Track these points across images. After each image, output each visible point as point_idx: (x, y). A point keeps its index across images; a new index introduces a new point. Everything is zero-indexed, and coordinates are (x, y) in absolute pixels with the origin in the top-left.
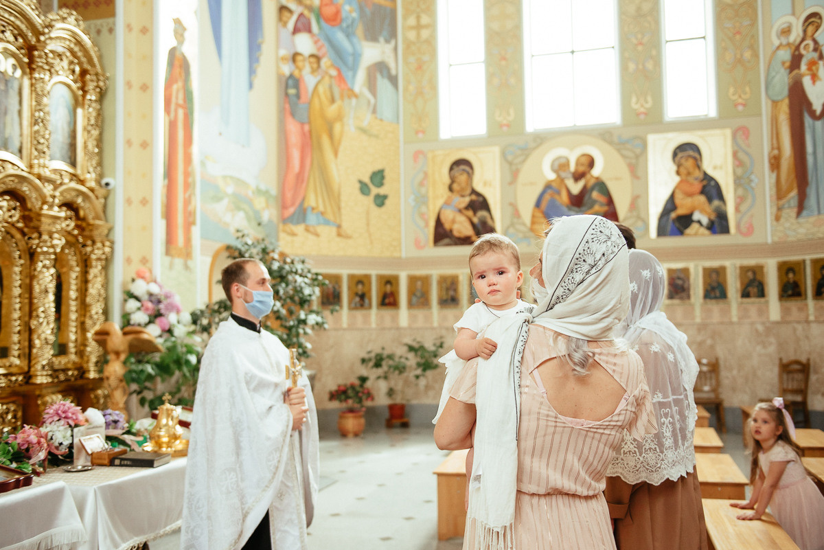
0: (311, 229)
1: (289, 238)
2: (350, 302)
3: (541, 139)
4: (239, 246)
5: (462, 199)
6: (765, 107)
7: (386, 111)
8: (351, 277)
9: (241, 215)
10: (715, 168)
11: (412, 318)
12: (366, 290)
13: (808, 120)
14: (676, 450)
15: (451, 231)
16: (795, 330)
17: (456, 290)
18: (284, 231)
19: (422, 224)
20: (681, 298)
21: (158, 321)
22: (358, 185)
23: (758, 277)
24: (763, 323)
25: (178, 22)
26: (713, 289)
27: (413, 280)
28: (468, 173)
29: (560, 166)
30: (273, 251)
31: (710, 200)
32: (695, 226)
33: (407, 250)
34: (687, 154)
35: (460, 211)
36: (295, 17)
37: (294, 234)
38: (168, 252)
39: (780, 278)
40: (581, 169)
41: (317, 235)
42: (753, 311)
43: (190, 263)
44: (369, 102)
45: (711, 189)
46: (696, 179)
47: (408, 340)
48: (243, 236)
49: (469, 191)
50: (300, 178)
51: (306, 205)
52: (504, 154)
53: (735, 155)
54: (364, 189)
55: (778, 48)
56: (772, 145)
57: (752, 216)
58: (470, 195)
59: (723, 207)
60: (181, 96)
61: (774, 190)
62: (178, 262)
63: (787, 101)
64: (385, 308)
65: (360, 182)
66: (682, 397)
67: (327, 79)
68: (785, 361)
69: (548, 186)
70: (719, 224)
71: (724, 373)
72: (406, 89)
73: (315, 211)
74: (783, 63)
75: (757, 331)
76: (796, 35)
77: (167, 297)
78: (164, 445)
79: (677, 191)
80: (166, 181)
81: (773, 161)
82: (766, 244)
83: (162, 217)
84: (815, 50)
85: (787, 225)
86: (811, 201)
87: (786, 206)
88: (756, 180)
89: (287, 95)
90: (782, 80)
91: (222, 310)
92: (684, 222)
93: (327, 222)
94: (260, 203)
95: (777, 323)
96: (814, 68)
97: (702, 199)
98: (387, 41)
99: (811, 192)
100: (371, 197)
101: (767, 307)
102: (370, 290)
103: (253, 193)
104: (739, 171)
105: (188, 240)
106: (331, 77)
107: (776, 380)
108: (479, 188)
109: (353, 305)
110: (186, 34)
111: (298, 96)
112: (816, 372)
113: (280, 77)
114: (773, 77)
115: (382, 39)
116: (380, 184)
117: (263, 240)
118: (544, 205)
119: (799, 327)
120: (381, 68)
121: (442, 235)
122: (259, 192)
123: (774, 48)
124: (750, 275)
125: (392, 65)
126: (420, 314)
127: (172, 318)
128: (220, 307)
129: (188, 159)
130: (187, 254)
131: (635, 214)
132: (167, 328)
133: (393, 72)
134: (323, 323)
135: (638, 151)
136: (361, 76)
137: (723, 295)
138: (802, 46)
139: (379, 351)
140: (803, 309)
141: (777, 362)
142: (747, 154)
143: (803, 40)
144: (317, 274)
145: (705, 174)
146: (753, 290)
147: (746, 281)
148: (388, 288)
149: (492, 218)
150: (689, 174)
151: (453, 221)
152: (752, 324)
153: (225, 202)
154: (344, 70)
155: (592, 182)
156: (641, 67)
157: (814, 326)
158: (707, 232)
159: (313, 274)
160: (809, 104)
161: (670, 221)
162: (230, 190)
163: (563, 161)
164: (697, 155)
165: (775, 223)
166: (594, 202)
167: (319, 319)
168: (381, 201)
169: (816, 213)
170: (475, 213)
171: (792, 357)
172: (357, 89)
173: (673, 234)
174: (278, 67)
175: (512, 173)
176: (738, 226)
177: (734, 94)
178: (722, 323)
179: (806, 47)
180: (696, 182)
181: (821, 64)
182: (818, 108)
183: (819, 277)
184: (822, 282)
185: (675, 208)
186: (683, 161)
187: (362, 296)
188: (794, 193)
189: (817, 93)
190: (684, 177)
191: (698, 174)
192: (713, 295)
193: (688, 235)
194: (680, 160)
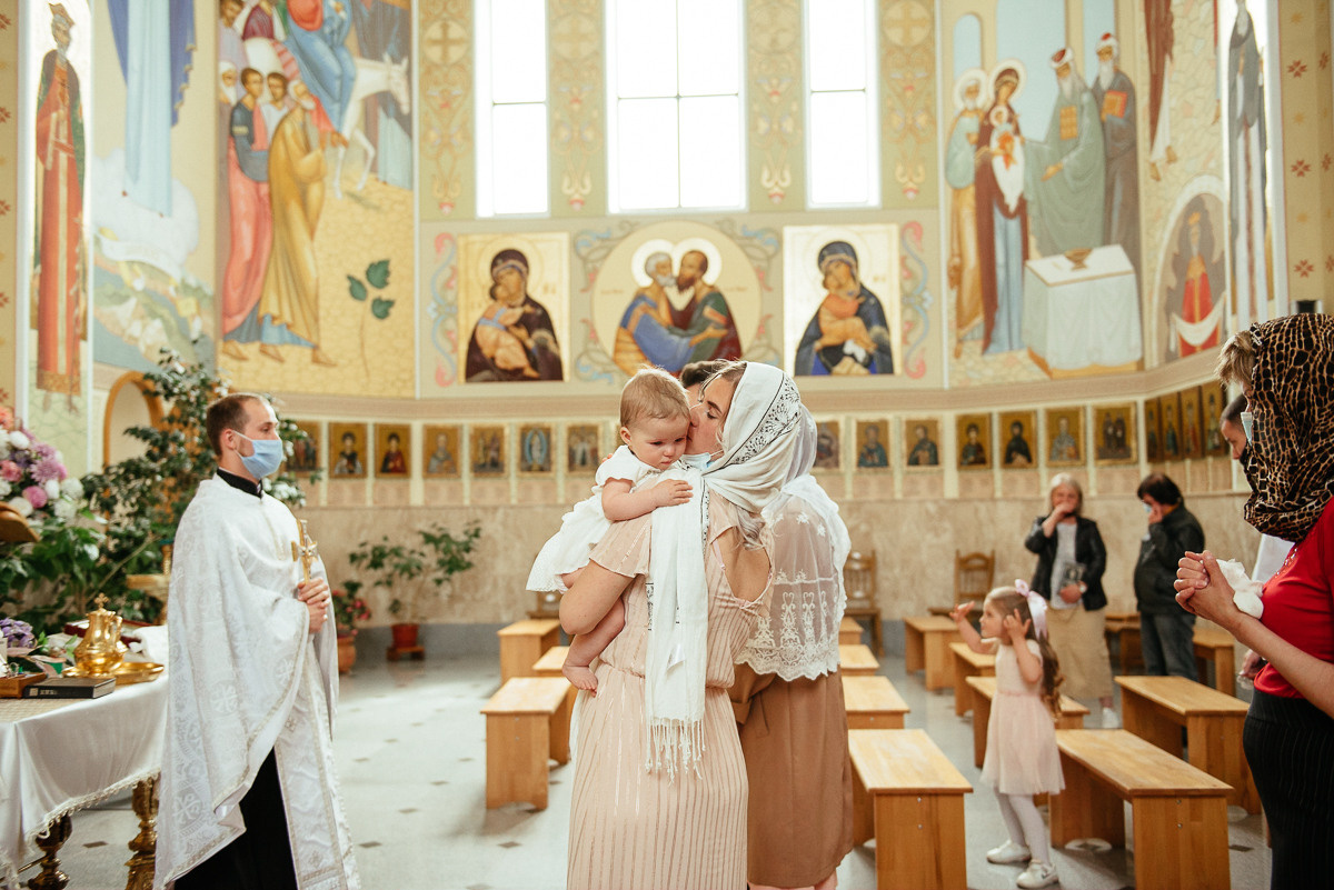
0: (271, 350)
1: (234, 364)
2: (332, 466)
3: (631, 226)
4: (165, 375)
5: (510, 311)
7: (393, 170)
8: (334, 427)
9: (158, 324)
10: (876, 279)
11: (430, 492)
12: (356, 448)
13: (999, 218)
14: (817, 642)
15: (493, 359)
16: (976, 511)
17: (499, 450)
18: (226, 352)
19: (448, 347)
20: (827, 466)
21: (26, 492)
22: (347, 284)
23: (931, 436)
24: (936, 502)
25: (58, 11)
26: (870, 452)
27: (432, 433)
28: (520, 272)
29: (658, 267)
30: (219, 384)
31: (868, 325)
32: (847, 361)
33: (423, 388)
34: (837, 256)
35: (507, 329)
36: (246, 12)
37: (242, 358)
38: (41, 382)
39: (960, 438)
40: (689, 272)
41: (281, 360)
42: (923, 484)
43: (75, 400)
44: (366, 153)
45: (869, 310)
46: (850, 294)
47: (424, 526)
48: (170, 360)
49: (521, 299)
50: (252, 268)
51: (262, 313)
52: (574, 246)
53: (903, 261)
54: (356, 289)
55: (962, 114)
56: (952, 249)
57: (924, 350)
58: (523, 305)
59: (886, 336)
60: (64, 131)
61: (954, 313)
62: (58, 398)
63: (972, 190)
64: (386, 475)
65: (350, 278)
66: (831, 579)
67: (298, 113)
68: (964, 554)
69: (640, 297)
70: (879, 361)
71: (882, 572)
72: (424, 137)
73: (277, 322)
74: (968, 135)
75: (927, 512)
76: (985, 98)
77: (42, 454)
78: (98, 669)
79: (823, 310)
80: (39, 268)
81: (952, 273)
82: (942, 390)
83: (32, 327)
84: (1010, 120)
85: (970, 364)
86: (1001, 331)
87: (969, 337)
88: (930, 300)
89: (232, 134)
90: (967, 159)
91: (132, 476)
92: (833, 355)
93: (296, 341)
94: (187, 306)
95: (954, 501)
97: (858, 323)
98: (396, 61)
99: (1001, 317)
100: (369, 303)
101: (942, 478)
102: (364, 448)
103: (176, 289)
104: (908, 285)
105: (74, 363)
106: (304, 110)
107: (951, 581)
108: (537, 296)
109: (337, 471)
110: (73, 32)
111: (251, 138)
112: (1003, 570)
113: (221, 105)
114: (955, 155)
115: (387, 57)
116: (383, 284)
117: (201, 366)
118: (633, 324)
119: (983, 507)
120: (383, 101)
121: (478, 364)
122: (185, 288)
123: (956, 113)
124: (920, 432)
125: (403, 98)
126: (443, 485)
127: (52, 487)
128: (127, 471)
129: (75, 233)
130: (74, 387)
131: (764, 341)
132: (43, 503)
133: (405, 109)
134: (299, 497)
135: (771, 250)
136: (353, 112)
137: (884, 462)
138: (993, 113)
139: (379, 542)
140: (988, 482)
141: (953, 555)
142: (920, 262)
143: (995, 104)
144: (288, 422)
145: (862, 287)
146: (923, 455)
147: (915, 441)
148: (393, 445)
149: (556, 342)
150: (840, 286)
151: (497, 345)
152: (921, 502)
153: (133, 302)
154: (325, 99)
155: (704, 293)
156: (775, 127)
157: (1001, 505)
158: (863, 371)
159: (282, 422)
160: (1001, 196)
161: (814, 354)
162: (139, 285)
163: (662, 259)
164: (851, 260)
165: (954, 361)
166: (707, 322)
167: (293, 491)
168: (383, 309)
169: (1007, 347)
170: (530, 334)
171: (973, 549)
172: (346, 133)
173: (816, 373)
174: (218, 90)
175: (587, 274)
176: (905, 363)
177: (903, 175)
178: (881, 501)
179: (1000, 113)
180: (849, 299)
181: (1017, 140)
182: (1012, 202)
183: (1009, 437)
184: (1013, 444)
185: (820, 335)
186: (832, 267)
187: (352, 458)
188: (979, 320)
189: (1011, 182)
190: (833, 291)
191: (853, 287)
192: (869, 461)
193: (838, 374)
194: (828, 265)
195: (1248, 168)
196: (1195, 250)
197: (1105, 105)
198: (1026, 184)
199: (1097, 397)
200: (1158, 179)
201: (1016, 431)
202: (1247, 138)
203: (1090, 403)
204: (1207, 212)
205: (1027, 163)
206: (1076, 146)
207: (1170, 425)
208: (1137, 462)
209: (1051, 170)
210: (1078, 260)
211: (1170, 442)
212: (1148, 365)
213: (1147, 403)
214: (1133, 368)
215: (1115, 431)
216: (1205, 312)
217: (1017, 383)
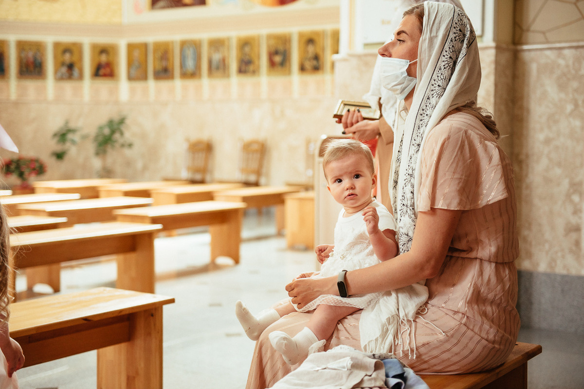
2: (56, 72)
8: (57, 45)
11: (132, 91)
12: (75, 58)
102: (81, 60)
109: (59, 74)
126: (138, 87)
148: (104, 58)
187: (71, 67)
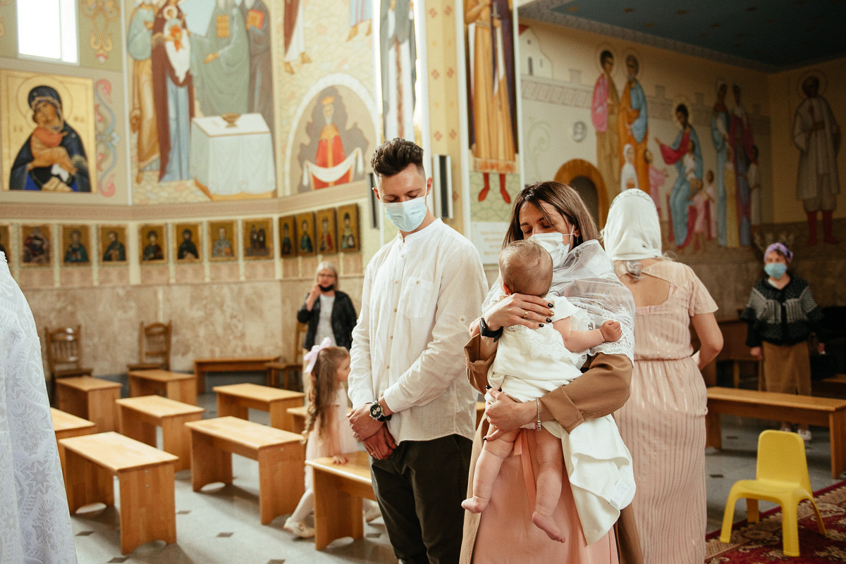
6: (127, 64)
10: (76, 119)
13: (171, 86)
16: (155, 293)
20: (40, 262)
23: (120, 240)
24: (124, 287)
31: (70, 154)
32: (54, 181)
34: (44, 98)
39: (142, 241)
45: (72, 143)
46: (56, 129)
53: (96, 108)
55: (141, 6)
56: (134, 105)
57: (113, 176)
59: (84, 164)
61: (135, 150)
63: (149, 63)
68: (146, 325)
70: (80, 181)
74: (146, 23)
75: (118, 295)
79: (33, 138)
81: (134, 121)
82: (126, 206)
84: (179, 17)
85: (149, 188)
86: (173, 166)
87: (148, 168)
88: (118, 139)
90: (144, 41)
92: (42, 176)
95: (137, 287)
96: (178, 35)
97: (62, 151)
99: (173, 156)
101: (128, 270)
104: (101, 126)
107: (135, 345)
112: (177, 334)
114: (135, 35)
119: (160, 290)
123: (136, 5)
124: (112, 236)
137: (85, 259)
138: (166, 10)
140: (164, 272)
141: (137, 326)
142: (107, 107)
143: (166, 5)
145: (65, 124)
146: (115, 253)
147: (108, 243)
150: (47, 122)
152: (113, 288)
157: (175, 288)
158: (67, 189)
160: (172, 71)
161: (26, 173)
164: (56, 102)
165: (136, 185)
169: (178, 177)
171: (153, 321)
173: (28, 188)
176: (99, 185)
177: (96, 43)
178: (83, 288)
179: (169, 12)
180: (56, 133)
181: (184, 32)
182: (181, 75)
183: (182, 240)
184: (185, 246)
185: (31, 158)
186: (41, 105)
188: (156, 156)
189: (180, 61)
190: (42, 125)
191: (57, 123)
192: (74, 258)
193: (47, 190)
194: (36, 105)
195: (399, 69)
196: (328, 121)
197: (249, 19)
198: (191, 63)
199: (245, 214)
200: (292, 72)
201: (187, 236)
202: (398, 50)
203: (240, 219)
204: (340, 97)
205: (192, 50)
206: (228, 43)
207: (305, 233)
208: (273, 258)
209: (210, 57)
210: (231, 120)
211: (305, 244)
212: (280, 194)
213: (281, 219)
214: (270, 196)
215: (258, 237)
216: (338, 160)
217: (186, 203)
